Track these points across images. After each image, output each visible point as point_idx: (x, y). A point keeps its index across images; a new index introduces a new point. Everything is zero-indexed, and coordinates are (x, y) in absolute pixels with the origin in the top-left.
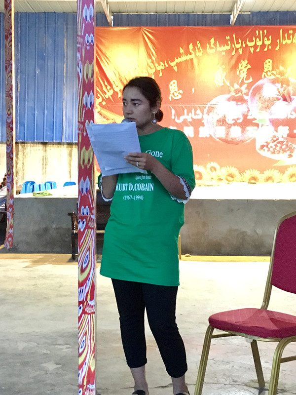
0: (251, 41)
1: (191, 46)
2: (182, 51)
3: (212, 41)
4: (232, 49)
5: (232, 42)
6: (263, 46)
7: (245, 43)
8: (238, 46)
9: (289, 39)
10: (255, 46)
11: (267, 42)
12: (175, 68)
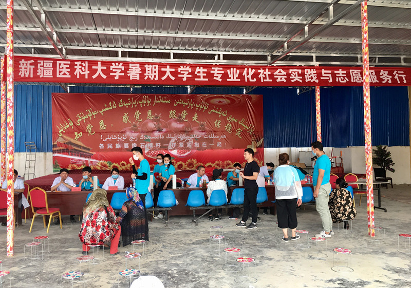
0: (141, 101)
1: (110, 103)
2: (106, 106)
3: (121, 101)
4: (131, 105)
5: (131, 102)
6: (147, 103)
7: (138, 102)
8: (134, 103)
9: (159, 100)
10: (143, 104)
11: (149, 102)
12: (102, 114)
